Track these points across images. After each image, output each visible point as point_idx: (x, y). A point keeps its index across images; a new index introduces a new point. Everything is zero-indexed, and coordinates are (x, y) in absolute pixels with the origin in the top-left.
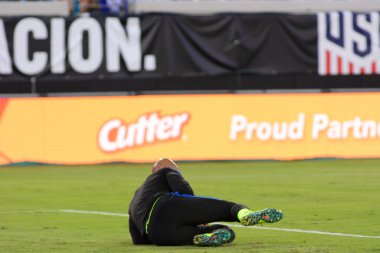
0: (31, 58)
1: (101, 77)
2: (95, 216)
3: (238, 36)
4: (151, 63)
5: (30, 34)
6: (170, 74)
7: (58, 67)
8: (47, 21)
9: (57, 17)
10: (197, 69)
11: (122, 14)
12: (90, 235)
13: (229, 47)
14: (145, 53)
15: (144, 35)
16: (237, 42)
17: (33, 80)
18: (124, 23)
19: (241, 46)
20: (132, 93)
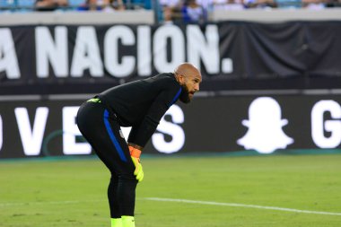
0: (120, 61)
2: (179, 203)
3: (306, 41)
4: (228, 66)
5: (120, 41)
6: (246, 75)
7: (145, 70)
8: (134, 28)
9: (143, 24)
10: (269, 70)
11: (202, 22)
12: (174, 221)
13: (298, 51)
14: (223, 56)
15: (221, 41)
16: (305, 47)
17: (122, 82)
18: (203, 30)
19: (309, 51)
20: (212, 94)
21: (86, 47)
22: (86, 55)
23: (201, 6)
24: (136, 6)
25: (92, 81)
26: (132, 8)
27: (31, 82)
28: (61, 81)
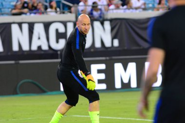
0: (57, 42)
1: (92, 50)
4: (116, 43)
5: (57, 30)
6: (126, 48)
8: (65, 24)
10: (138, 45)
11: (101, 19)
14: (113, 38)
15: (112, 29)
17: (59, 53)
18: (102, 24)
20: (108, 58)
21: (39, 34)
22: (39, 38)
23: (100, 10)
24: (66, 12)
25: (42, 52)
26: (64, 13)
27: (9, 54)
28: (26, 53)
